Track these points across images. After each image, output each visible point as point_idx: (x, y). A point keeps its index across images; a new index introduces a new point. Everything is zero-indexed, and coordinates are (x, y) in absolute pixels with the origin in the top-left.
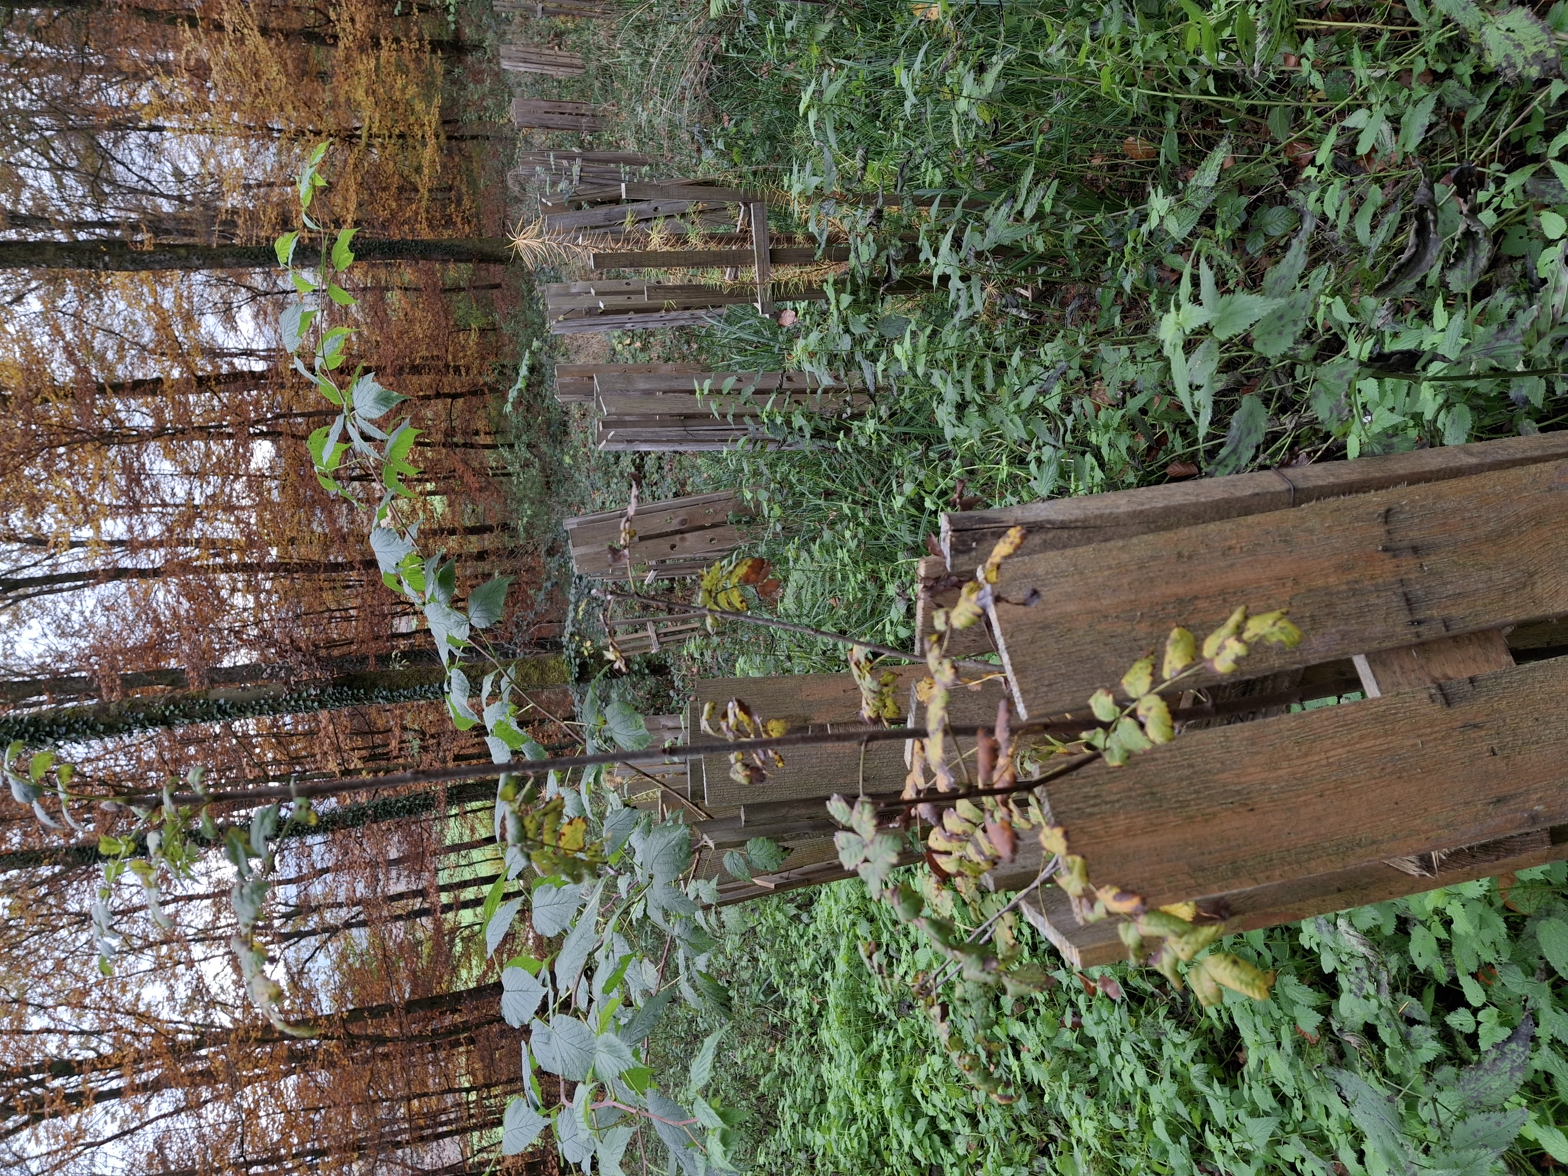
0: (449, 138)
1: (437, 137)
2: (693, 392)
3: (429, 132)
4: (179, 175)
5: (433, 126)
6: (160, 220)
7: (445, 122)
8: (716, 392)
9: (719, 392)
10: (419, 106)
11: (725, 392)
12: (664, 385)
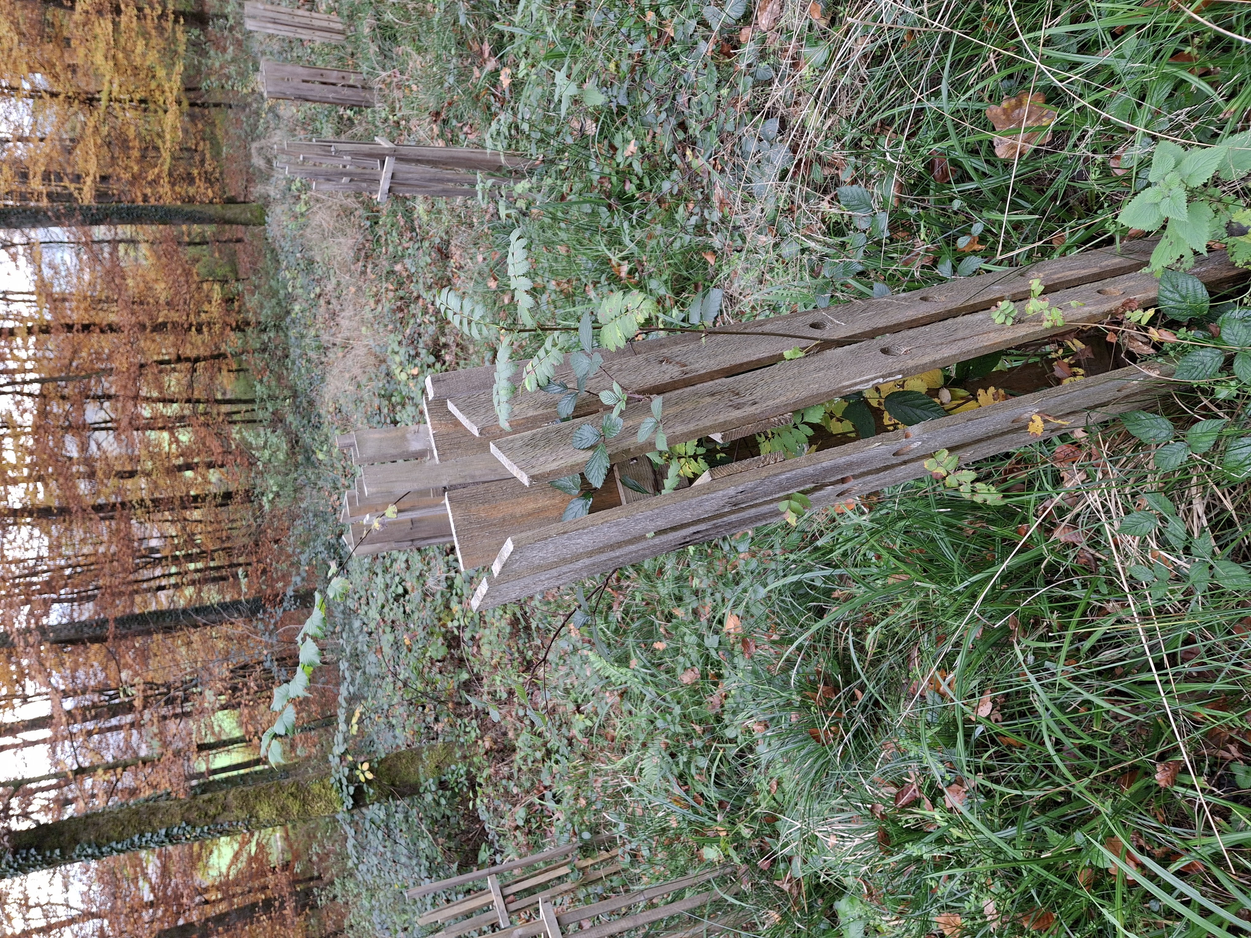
0: (192, 105)
1: (179, 103)
3: (171, 98)
5: (175, 92)
7: (187, 90)
10: (161, 73)
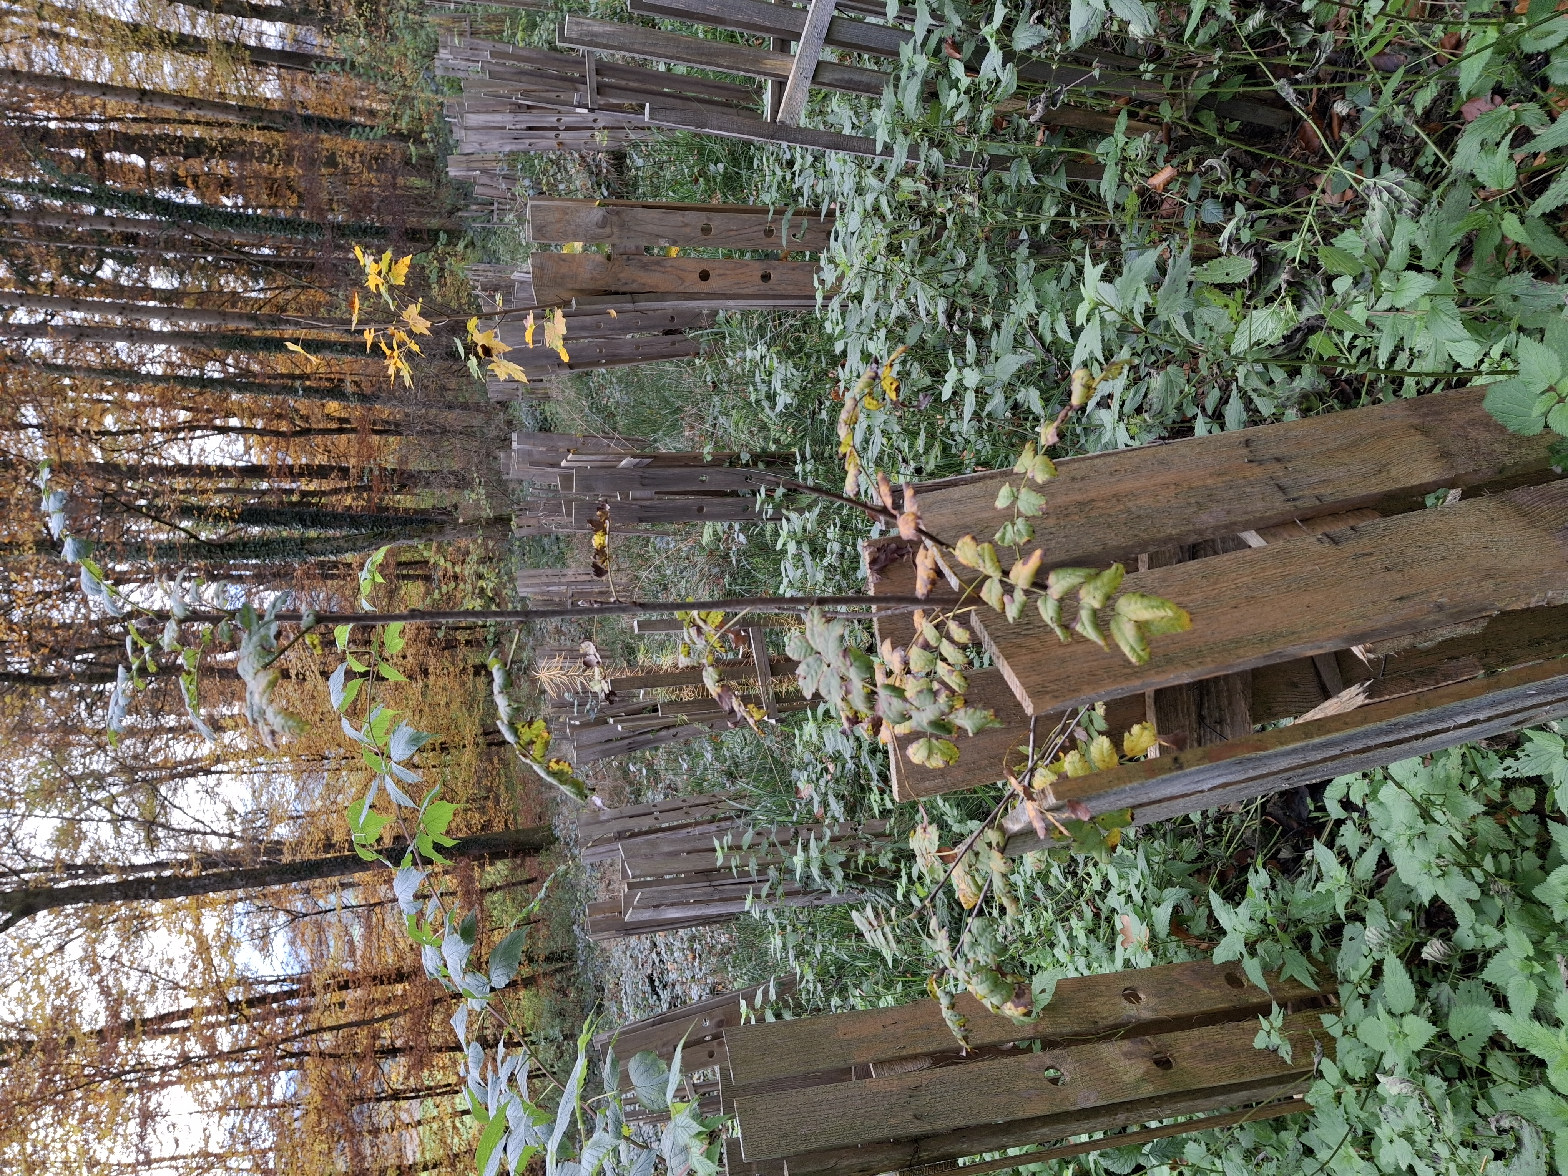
2: (714, 850)
4: (231, 813)
6: (209, 856)
8: (736, 848)
9: (740, 848)
11: (745, 848)
12: (688, 847)
